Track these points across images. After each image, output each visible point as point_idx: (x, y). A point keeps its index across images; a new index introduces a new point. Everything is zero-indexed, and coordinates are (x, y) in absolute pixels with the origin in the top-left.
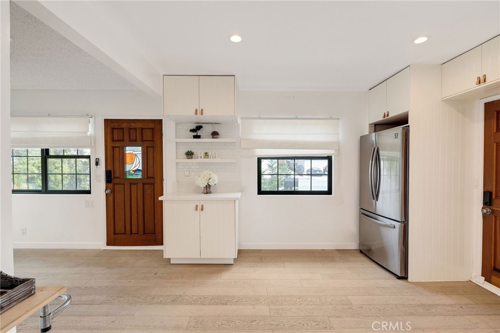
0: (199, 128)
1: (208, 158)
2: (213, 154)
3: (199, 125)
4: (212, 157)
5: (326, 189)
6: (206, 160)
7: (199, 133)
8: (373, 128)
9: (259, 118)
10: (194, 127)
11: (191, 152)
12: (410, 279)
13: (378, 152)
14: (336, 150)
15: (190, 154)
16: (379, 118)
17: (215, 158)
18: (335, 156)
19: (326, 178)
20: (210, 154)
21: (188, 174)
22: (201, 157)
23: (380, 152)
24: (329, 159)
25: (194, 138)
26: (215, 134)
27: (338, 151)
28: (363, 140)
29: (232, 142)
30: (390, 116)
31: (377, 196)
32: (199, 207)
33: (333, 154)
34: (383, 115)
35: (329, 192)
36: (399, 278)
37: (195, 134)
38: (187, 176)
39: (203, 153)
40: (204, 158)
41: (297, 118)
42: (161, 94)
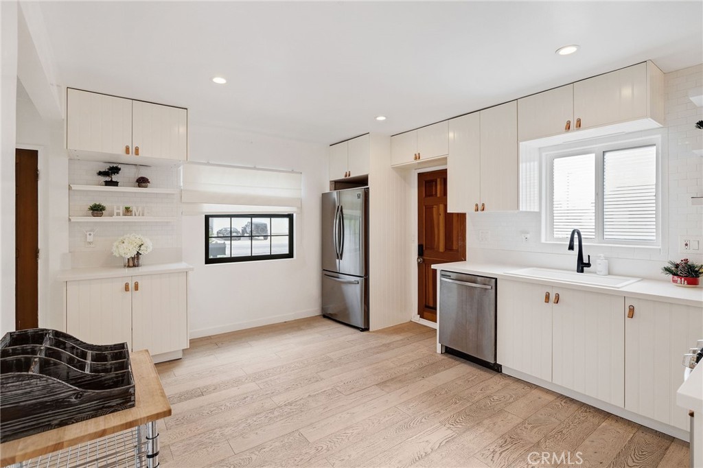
0: (115, 170)
1: (131, 215)
2: (140, 209)
3: (115, 165)
4: (137, 214)
5: (286, 251)
6: (128, 218)
7: (115, 178)
8: (334, 185)
9: (208, 164)
10: (105, 168)
11: (99, 206)
12: (371, 330)
13: (341, 211)
14: (298, 208)
15: (97, 210)
16: (341, 176)
17: (143, 215)
18: (297, 214)
19: (286, 239)
20: (134, 209)
21: (91, 240)
22: (118, 214)
23: (344, 210)
24: (290, 217)
25: (106, 185)
26: (142, 182)
27: (301, 208)
28: (325, 197)
29: (168, 194)
30: (352, 176)
31: (341, 255)
32: (131, 286)
33: (295, 212)
34: (345, 174)
35: (290, 255)
36: (363, 330)
37: (108, 179)
38: (90, 243)
39: (121, 208)
40: (124, 215)
41: (255, 168)
42: (64, 116)
